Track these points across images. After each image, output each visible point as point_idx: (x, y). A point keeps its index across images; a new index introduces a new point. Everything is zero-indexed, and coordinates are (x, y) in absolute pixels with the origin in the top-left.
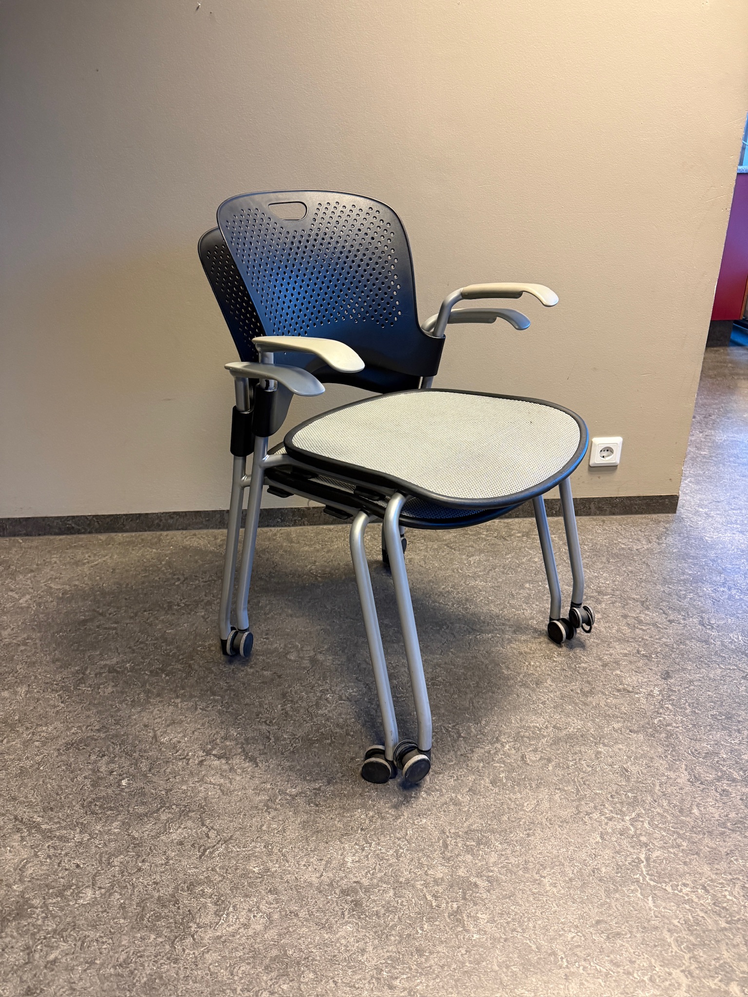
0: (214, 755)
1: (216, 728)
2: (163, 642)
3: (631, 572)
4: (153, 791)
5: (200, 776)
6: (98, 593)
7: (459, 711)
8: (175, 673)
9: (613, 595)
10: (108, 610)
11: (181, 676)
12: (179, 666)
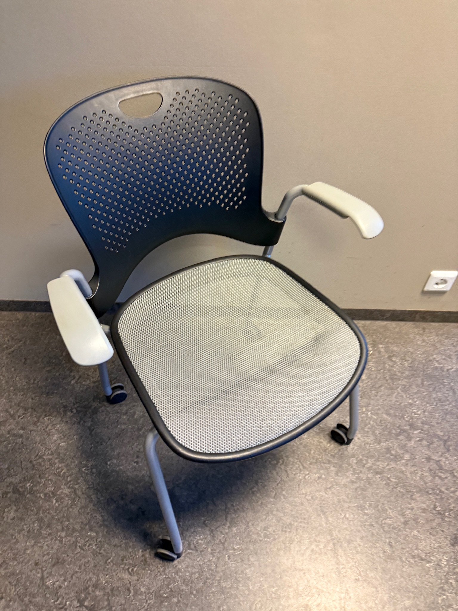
2: (57, 458)
6: (12, 388)
8: (62, 498)
10: (18, 411)
11: (68, 504)
12: (67, 491)
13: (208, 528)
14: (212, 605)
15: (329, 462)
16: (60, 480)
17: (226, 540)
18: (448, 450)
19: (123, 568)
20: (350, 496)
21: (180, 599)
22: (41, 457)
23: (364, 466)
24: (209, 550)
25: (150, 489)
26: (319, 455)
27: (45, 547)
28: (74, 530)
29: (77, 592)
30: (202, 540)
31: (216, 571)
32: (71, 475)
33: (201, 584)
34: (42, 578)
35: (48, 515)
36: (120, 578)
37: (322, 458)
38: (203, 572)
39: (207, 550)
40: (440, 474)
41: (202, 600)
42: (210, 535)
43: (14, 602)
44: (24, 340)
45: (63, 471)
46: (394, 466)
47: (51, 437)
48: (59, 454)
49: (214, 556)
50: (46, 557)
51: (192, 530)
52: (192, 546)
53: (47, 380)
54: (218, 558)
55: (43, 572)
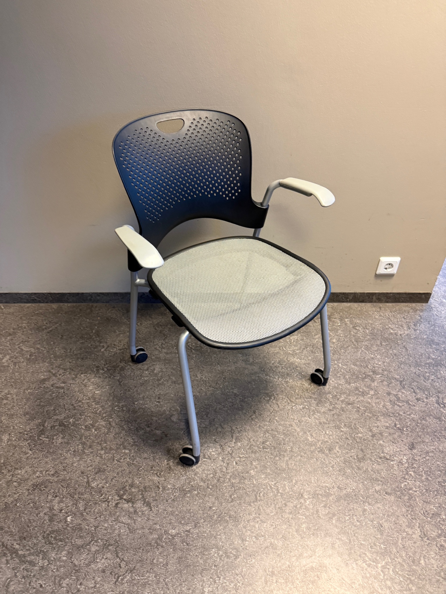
0: (125, 500)
1: (126, 478)
2: (93, 402)
3: (395, 355)
4: (87, 527)
5: (116, 517)
6: (52, 356)
7: (279, 472)
8: (100, 428)
9: (383, 375)
10: (58, 371)
11: (105, 431)
12: (103, 423)
13: (218, 444)
14: (225, 495)
15: (311, 397)
16: (97, 416)
17: (233, 452)
18: (404, 388)
19: (153, 473)
20: (329, 420)
21: (199, 491)
22: (80, 401)
23: (338, 399)
24: (220, 458)
25: (171, 419)
26: (303, 393)
27: (89, 461)
28: (111, 449)
29: (116, 490)
30: (214, 452)
31: (226, 473)
32: (105, 413)
33: (216, 481)
34: (88, 482)
35: (89, 440)
36: (151, 480)
37: (305, 395)
38: (216, 473)
39: (219, 458)
40: (398, 403)
41: (217, 492)
42: (220, 448)
43: (67, 498)
44: (60, 323)
45: (99, 410)
46: (362, 399)
47: (88, 388)
48: (95, 399)
49: (224, 462)
50: (90, 468)
51: (206, 446)
52: (207, 456)
53: (81, 349)
54: (228, 464)
55: (88, 478)
